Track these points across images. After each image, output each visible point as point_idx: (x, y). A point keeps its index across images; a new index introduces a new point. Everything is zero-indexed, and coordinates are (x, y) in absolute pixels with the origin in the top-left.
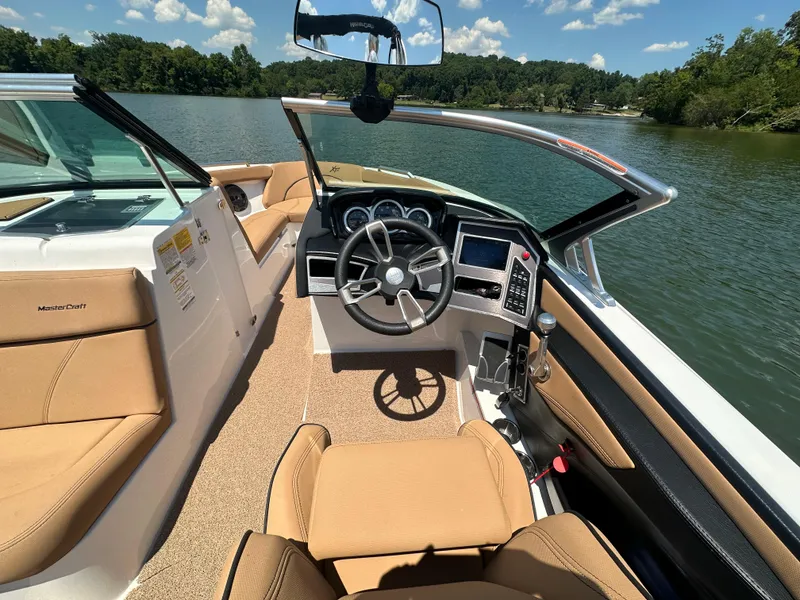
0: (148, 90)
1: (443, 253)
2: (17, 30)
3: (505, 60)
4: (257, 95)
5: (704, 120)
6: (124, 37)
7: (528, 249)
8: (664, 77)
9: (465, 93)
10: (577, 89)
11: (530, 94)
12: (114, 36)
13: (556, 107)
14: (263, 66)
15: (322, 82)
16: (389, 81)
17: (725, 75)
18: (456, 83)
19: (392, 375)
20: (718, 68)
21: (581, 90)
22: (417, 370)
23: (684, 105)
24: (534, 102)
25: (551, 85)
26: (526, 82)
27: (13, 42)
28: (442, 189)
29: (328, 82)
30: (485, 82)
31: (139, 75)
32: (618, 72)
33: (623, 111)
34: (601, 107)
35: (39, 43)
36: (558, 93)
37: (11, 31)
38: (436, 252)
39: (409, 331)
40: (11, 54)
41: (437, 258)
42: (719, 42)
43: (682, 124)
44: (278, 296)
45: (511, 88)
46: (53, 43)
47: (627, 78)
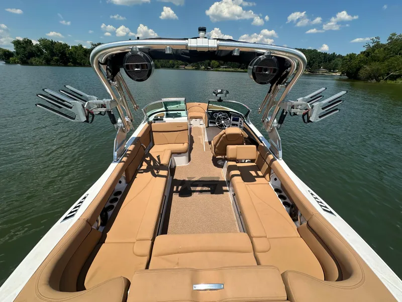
1: (229, 119)
2: (63, 42)
5: (370, 77)
10: (311, 62)
17: (382, 56)
20: (378, 52)
21: (314, 62)
23: (359, 70)
27: (61, 48)
32: (334, 53)
33: (336, 72)
34: (325, 71)
35: (70, 48)
37: (61, 43)
40: (60, 53)
42: (377, 40)
43: (358, 79)
46: (76, 47)
47: (339, 56)
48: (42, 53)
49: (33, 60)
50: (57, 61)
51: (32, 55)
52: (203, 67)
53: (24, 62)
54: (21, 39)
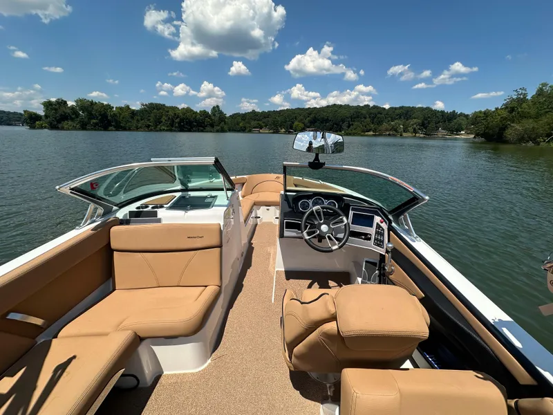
0: (164, 130)
1: (345, 219)
2: (105, 103)
3: (375, 107)
4: (223, 131)
5: (521, 139)
6: (156, 104)
7: (382, 218)
8: (487, 114)
9: (349, 127)
10: (426, 122)
11: (393, 126)
12: (151, 104)
13: (412, 133)
14: (228, 115)
15: (260, 122)
16: (301, 121)
17: (533, 112)
18: (343, 121)
19: (316, 283)
20: (527, 106)
21: (429, 123)
22: (329, 281)
23: (505, 130)
24: (396, 130)
25: (407, 120)
26: (389, 119)
27: (102, 109)
28: (341, 191)
29: (263, 123)
30: (363, 119)
31: (160, 122)
32: (454, 111)
33: (462, 134)
34: (445, 132)
35: (114, 109)
36: (413, 125)
37: (103, 104)
38: (342, 219)
39: (332, 251)
40: (100, 115)
41: (343, 222)
42: (524, 92)
43: (506, 142)
44: (250, 244)
45: (380, 123)
46: (121, 108)
47: (461, 114)
48: (77, 115)
49: (65, 124)
50: (96, 124)
51: (65, 117)
52: (283, 130)
53: (53, 127)
54: (53, 100)
